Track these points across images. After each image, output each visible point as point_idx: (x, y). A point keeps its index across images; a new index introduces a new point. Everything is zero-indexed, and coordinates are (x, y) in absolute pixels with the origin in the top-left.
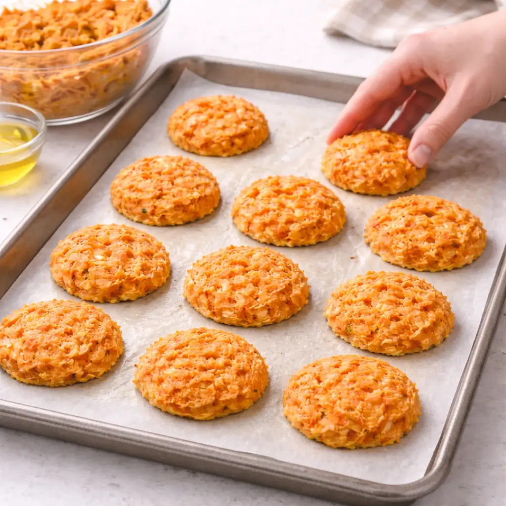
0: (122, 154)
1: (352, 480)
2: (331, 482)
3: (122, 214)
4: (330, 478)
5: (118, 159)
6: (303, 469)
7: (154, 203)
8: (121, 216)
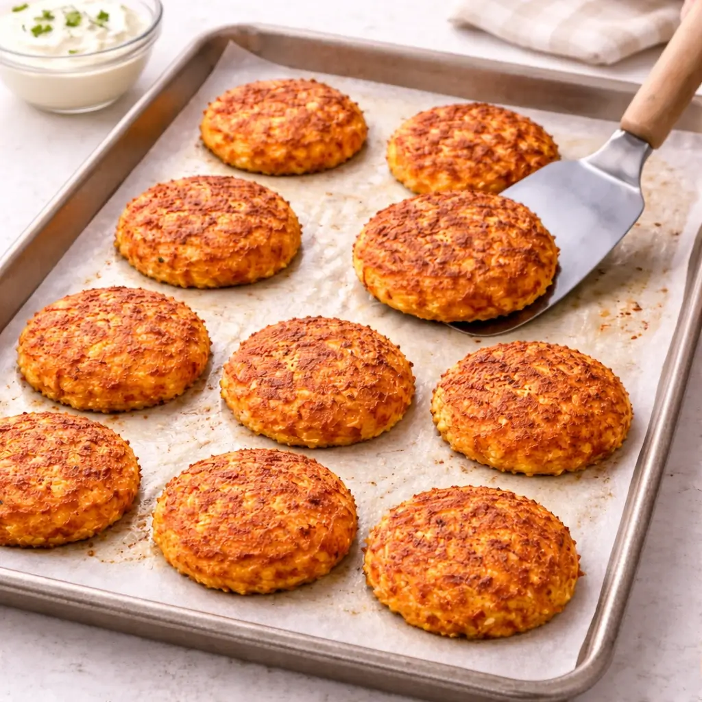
0: (134, 172)
1: (475, 675)
2: (445, 678)
3: (133, 267)
4: (444, 673)
5: (129, 180)
6: (404, 660)
7: (176, 249)
8: (131, 270)
